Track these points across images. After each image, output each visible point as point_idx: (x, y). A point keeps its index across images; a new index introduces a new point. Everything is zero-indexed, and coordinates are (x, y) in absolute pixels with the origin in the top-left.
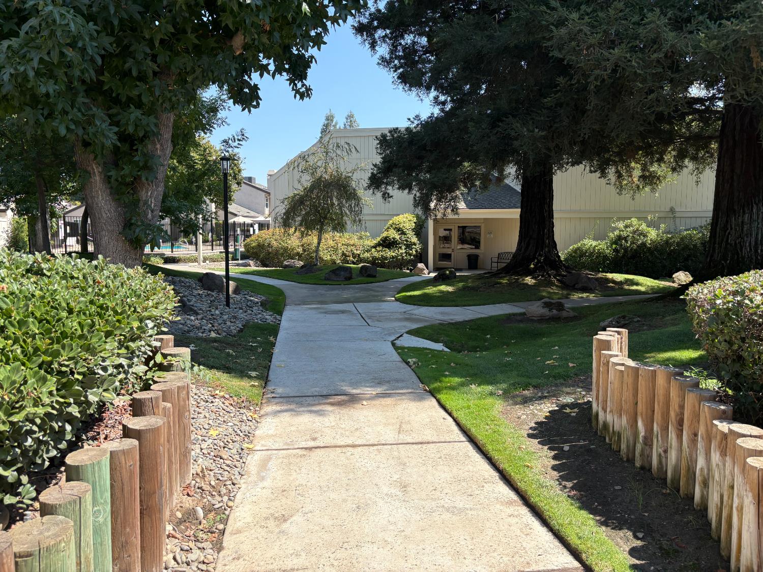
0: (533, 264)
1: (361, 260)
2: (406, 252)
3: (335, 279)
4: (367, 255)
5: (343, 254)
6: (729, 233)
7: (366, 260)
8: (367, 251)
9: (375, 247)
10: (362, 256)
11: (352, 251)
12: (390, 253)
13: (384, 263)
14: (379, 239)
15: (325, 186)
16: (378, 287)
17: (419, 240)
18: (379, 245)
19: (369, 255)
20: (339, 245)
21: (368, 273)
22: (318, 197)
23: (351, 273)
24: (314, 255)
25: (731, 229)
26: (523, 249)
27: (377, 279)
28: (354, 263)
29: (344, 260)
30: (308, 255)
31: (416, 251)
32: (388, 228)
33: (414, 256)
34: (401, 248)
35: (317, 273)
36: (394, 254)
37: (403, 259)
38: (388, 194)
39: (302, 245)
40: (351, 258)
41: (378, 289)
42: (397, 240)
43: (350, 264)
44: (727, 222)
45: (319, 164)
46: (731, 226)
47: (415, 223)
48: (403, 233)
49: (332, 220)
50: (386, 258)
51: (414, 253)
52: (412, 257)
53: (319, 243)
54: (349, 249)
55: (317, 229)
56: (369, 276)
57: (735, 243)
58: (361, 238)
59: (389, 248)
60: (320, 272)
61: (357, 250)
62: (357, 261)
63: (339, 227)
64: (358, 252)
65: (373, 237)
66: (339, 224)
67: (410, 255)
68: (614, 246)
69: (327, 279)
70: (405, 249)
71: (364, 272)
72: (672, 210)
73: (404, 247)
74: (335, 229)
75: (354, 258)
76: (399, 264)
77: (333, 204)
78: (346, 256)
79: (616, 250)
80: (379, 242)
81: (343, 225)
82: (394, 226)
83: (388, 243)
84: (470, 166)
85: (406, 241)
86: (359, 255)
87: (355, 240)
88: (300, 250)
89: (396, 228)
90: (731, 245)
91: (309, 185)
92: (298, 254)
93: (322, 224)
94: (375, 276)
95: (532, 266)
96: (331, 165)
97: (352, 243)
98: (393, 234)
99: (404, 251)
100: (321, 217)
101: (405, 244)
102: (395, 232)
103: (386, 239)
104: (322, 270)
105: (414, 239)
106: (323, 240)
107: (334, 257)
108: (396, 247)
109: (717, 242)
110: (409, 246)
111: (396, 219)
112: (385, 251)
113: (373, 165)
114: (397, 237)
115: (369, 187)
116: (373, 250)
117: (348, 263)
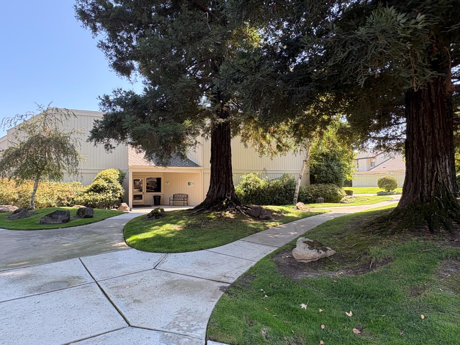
0: (225, 202)
1: (75, 203)
2: (113, 196)
3: (52, 222)
4: (80, 198)
5: (59, 198)
6: (437, 174)
7: (79, 203)
8: (80, 195)
9: (87, 192)
10: (75, 199)
11: (66, 195)
12: (100, 197)
13: (95, 204)
14: (90, 186)
15: (43, 142)
16: (98, 228)
17: (122, 187)
18: (91, 190)
19: (82, 199)
20: (55, 191)
21: (86, 214)
22: (36, 152)
23: (69, 215)
24: (30, 200)
25: (438, 171)
26: (216, 191)
27: (94, 219)
28: (68, 205)
29: (59, 203)
30: (24, 200)
31: (121, 194)
32: (98, 178)
33: (119, 198)
34: (108, 192)
35: (32, 217)
36: (103, 197)
37: (110, 200)
38: (111, 146)
39: (19, 192)
40: (66, 201)
41: (98, 230)
42: (106, 187)
43: (65, 206)
44: (433, 166)
45: (38, 124)
46: (437, 168)
47: (118, 175)
48: (110, 182)
49: (49, 170)
50: (97, 201)
51: (119, 196)
52: (117, 199)
53: (35, 190)
54: (64, 194)
55: (34, 178)
56: (87, 217)
57: (443, 181)
58: (74, 185)
59: (99, 193)
60: (35, 216)
61: (71, 195)
62: (72, 203)
63: (57, 176)
64: (72, 197)
65: (85, 185)
66: (56, 174)
67: (116, 197)
68: (244, 189)
69: (42, 223)
70: (112, 193)
71: (81, 213)
72: (264, 170)
73: (111, 192)
74: (52, 177)
75: (69, 201)
76: (107, 204)
77: (50, 158)
78: (61, 200)
79: (245, 191)
80: (91, 188)
81: (60, 175)
82: (103, 177)
83: (97, 189)
84: (191, 123)
85: (113, 187)
86: (73, 199)
87: (69, 187)
88: (16, 197)
89: (104, 178)
90: (440, 184)
91: (26, 140)
92: (14, 200)
93: (39, 174)
94: (92, 217)
95: (224, 203)
96: (49, 125)
97: (67, 190)
98: (102, 183)
99: (111, 195)
100: (38, 168)
101: (112, 190)
102: (103, 181)
103: (96, 186)
104: (37, 213)
105: (119, 186)
106: (39, 188)
107: (50, 201)
108: (105, 192)
109: (426, 182)
110: (115, 191)
111: (104, 172)
112: (96, 195)
113: (95, 121)
114: (106, 185)
115: (91, 139)
116: (86, 194)
117: (63, 206)
